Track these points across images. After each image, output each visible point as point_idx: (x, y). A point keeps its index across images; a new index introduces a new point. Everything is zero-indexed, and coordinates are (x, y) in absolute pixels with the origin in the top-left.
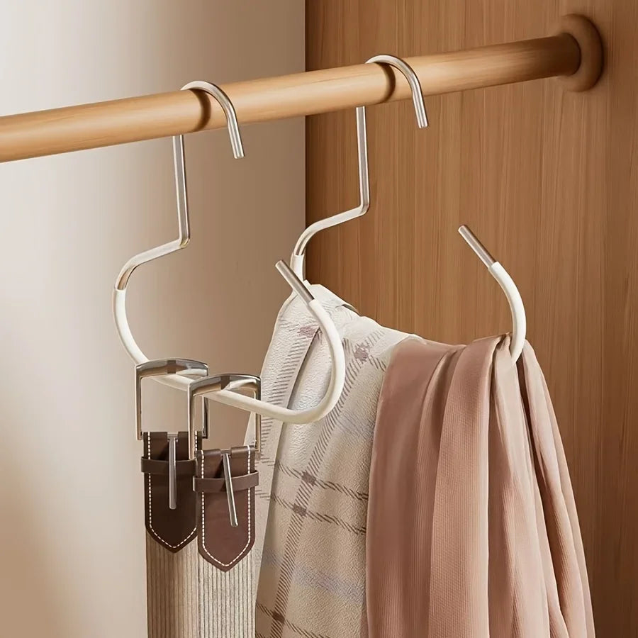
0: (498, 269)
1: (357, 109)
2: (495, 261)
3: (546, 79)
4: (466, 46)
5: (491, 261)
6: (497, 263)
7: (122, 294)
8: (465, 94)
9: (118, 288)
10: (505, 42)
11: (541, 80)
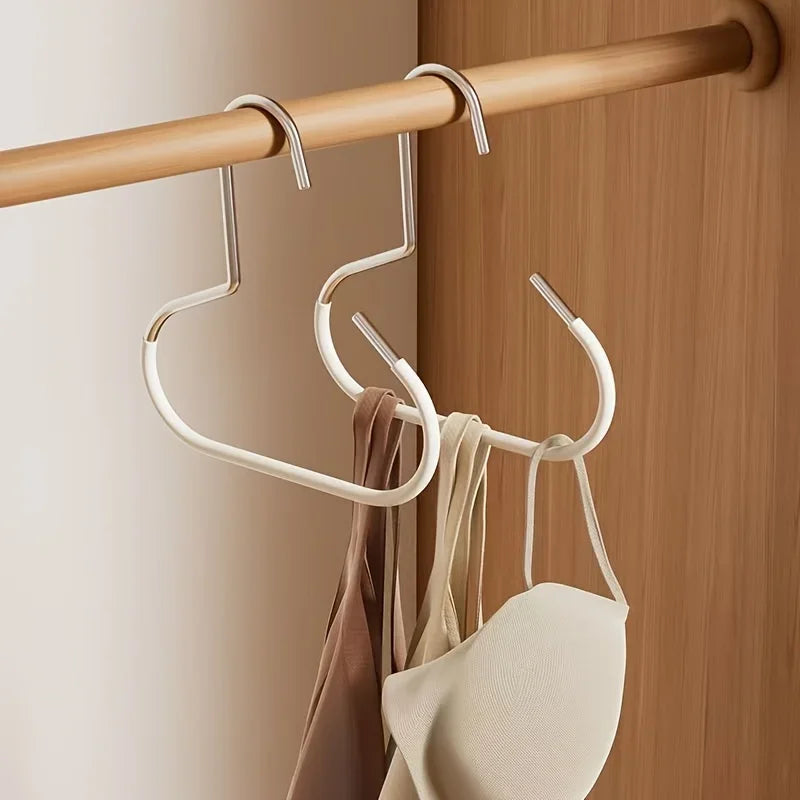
0: (580, 327)
1: (400, 136)
2: (576, 318)
3: (710, 78)
4: (614, 40)
5: (571, 317)
6: (579, 320)
7: (153, 346)
8: (612, 100)
9: (148, 340)
10: (661, 32)
11: (703, 79)
